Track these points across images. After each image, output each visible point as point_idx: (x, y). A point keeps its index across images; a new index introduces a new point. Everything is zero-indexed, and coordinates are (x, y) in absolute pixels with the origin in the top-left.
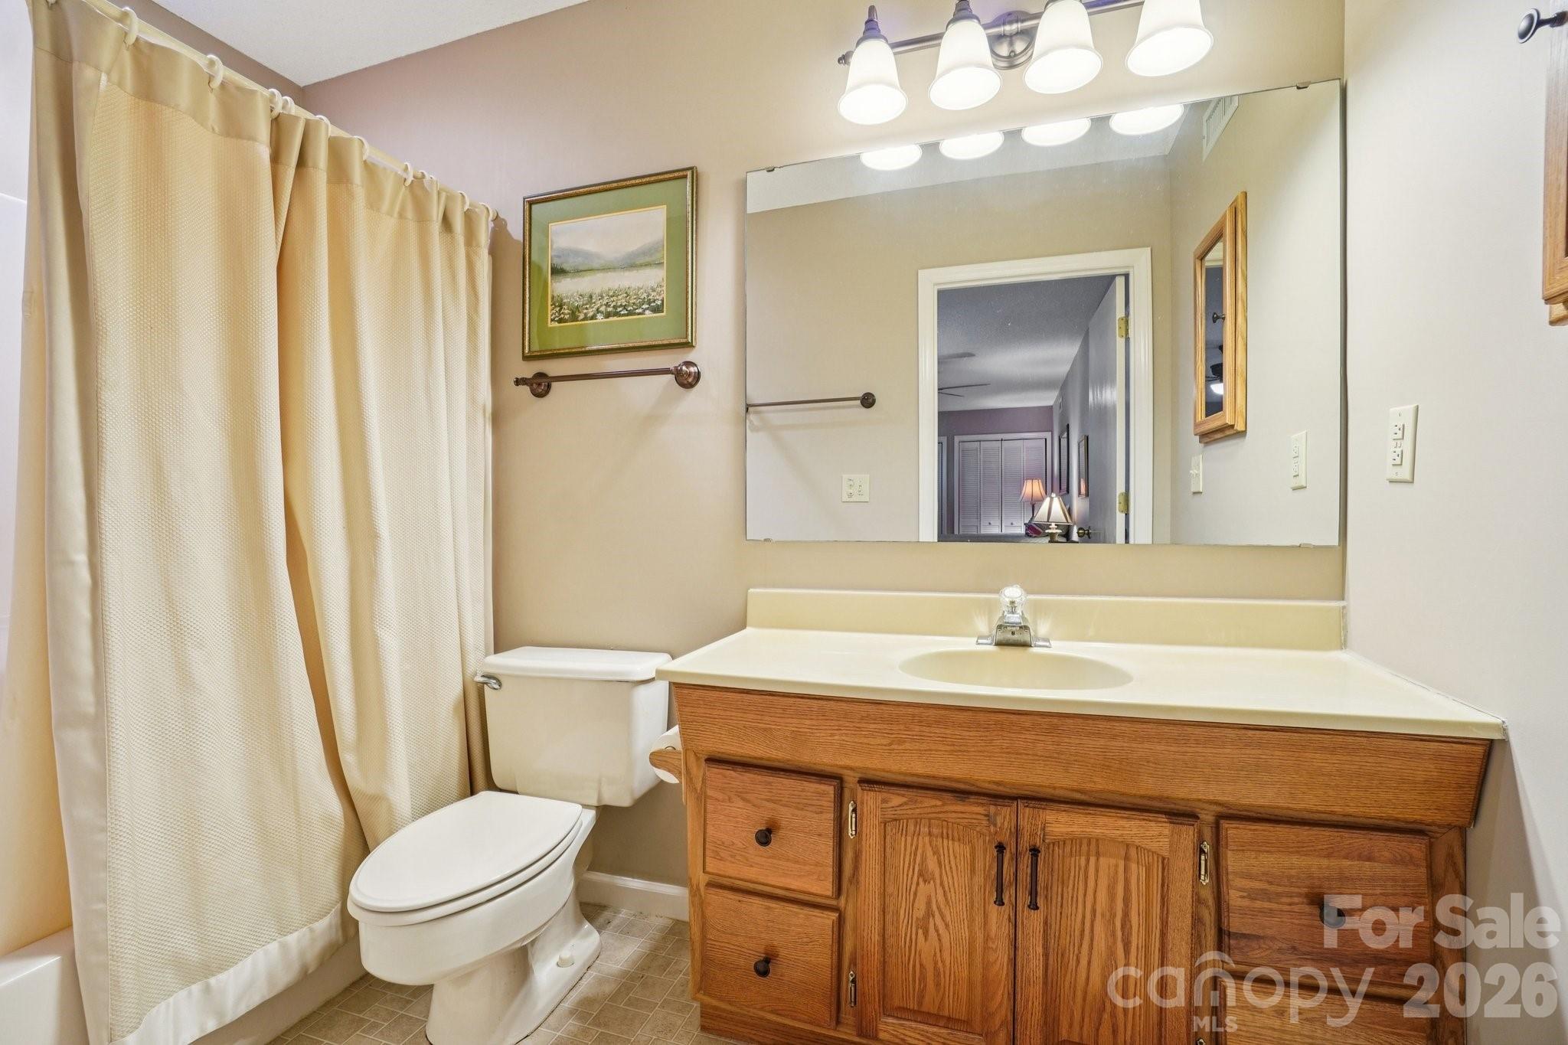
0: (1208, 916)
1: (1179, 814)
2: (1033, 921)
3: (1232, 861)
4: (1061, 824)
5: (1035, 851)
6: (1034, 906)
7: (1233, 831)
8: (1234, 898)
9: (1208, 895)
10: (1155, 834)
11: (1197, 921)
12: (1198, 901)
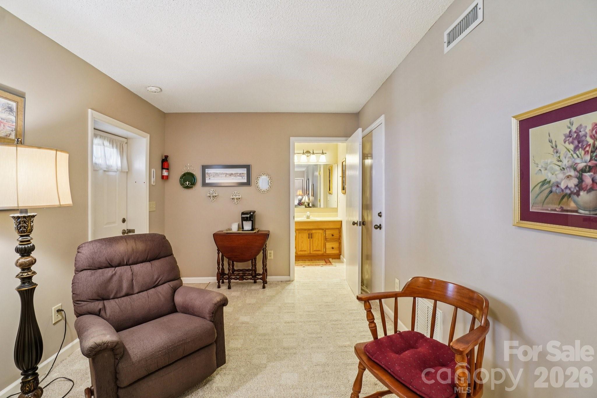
0: (325, 238)
1: (322, 229)
2: (311, 240)
3: (326, 233)
4: (314, 231)
5: (312, 234)
6: (312, 238)
7: (327, 230)
8: (327, 236)
9: (325, 236)
10: (321, 231)
11: (324, 238)
12: (324, 236)
